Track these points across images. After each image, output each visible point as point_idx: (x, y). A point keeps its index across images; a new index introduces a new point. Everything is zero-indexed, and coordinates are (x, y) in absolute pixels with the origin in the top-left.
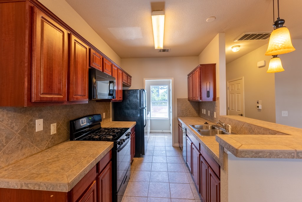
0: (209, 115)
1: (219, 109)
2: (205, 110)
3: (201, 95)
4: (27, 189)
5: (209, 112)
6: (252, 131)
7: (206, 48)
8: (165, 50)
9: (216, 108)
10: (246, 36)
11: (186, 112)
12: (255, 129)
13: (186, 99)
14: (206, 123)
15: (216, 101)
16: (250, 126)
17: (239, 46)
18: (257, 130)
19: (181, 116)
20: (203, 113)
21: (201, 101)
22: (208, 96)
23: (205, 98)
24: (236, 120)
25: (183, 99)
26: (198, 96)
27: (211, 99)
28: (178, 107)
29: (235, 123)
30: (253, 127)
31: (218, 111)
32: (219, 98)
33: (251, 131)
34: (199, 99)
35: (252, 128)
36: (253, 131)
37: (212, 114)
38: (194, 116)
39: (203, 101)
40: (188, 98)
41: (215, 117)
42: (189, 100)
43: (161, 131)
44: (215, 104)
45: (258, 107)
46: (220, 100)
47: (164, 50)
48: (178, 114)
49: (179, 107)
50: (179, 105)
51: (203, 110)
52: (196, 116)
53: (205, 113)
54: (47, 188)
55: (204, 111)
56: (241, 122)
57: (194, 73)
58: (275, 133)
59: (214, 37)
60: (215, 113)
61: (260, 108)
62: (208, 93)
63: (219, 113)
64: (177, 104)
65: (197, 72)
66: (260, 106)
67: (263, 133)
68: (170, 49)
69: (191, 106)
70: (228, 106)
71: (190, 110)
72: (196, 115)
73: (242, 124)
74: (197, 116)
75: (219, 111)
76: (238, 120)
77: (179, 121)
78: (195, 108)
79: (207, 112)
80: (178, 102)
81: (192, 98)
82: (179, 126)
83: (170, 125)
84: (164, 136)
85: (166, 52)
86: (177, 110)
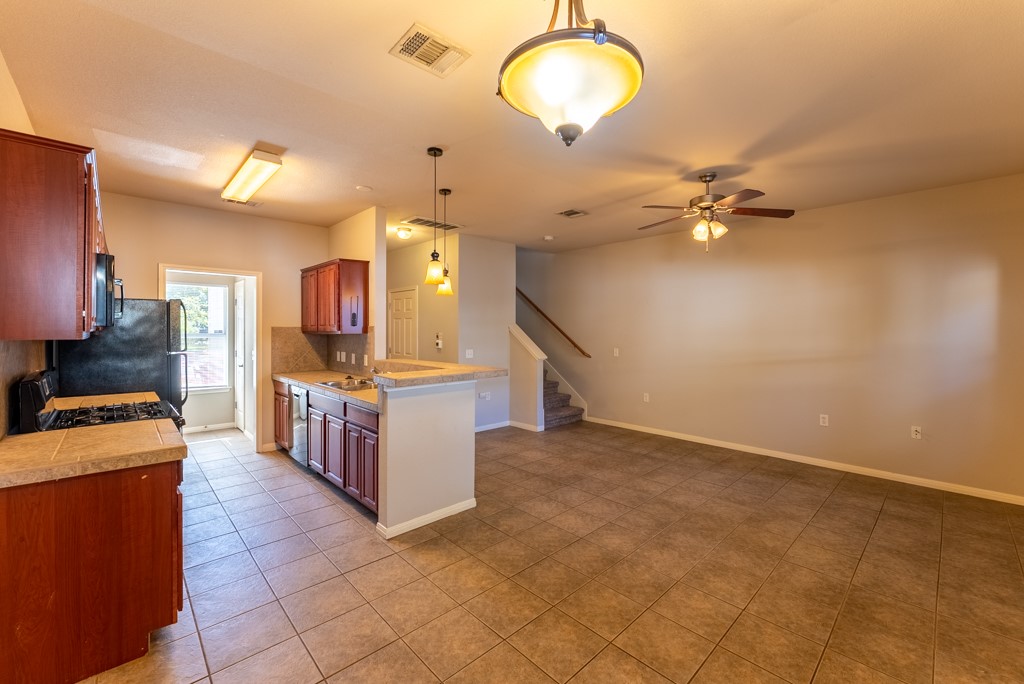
0: (353, 362)
1: (374, 349)
2: (344, 354)
3: (339, 321)
4: (98, 471)
5: (353, 355)
7: (347, 220)
9: (367, 346)
10: (420, 220)
11: (296, 360)
13: (295, 328)
14: (350, 377)
15: (369, 334)
17: (410, 230)
20: (338, 360)
21: (339, 332)
22: (354, 323)
23: (347, 328)
25: (287, 328)
26: (332, 322)
27: (358, 329)
28: (273, 349)
31: (372, 352)
32: (373, 328)
34: (335, 329)
37: (360, 360)
38: (314, 371)
39: (344, 333)
40: (300, 326)
41: (366, 364)
42: (304, 332)
43: (199, 429)
44: (366, 338)
45: (437, 344)
46: (376, 330)
48: (273, 368)
49: (277, 349)
50: (277, 345)
51: (338, 353)
52: (321, 370)
53: (344, 360)
54: (144, 461)
55: (341, 356)
57: (321, 269)
59: (366, 209)
60: (366, 357)
61: (440, 346)
62: (354, 316)
63: (375, 356)
64: (272, 342)
65: (332, 273)
66: (440, 342)
68: (262, 203)
69: (309, 345)
70: (390, 345)
71: (305, 357)
72: (322, 366)
74: (323, 370)
75: (376, 352)
77: (277, 384)
78: (318, 352)
79: (348, 357)
80: (273, 336)
81: (315, 328)
82: (278, 396)
83: (235, 405)
84: (218, 439)
85: (246, 205)
86: (272, 357)
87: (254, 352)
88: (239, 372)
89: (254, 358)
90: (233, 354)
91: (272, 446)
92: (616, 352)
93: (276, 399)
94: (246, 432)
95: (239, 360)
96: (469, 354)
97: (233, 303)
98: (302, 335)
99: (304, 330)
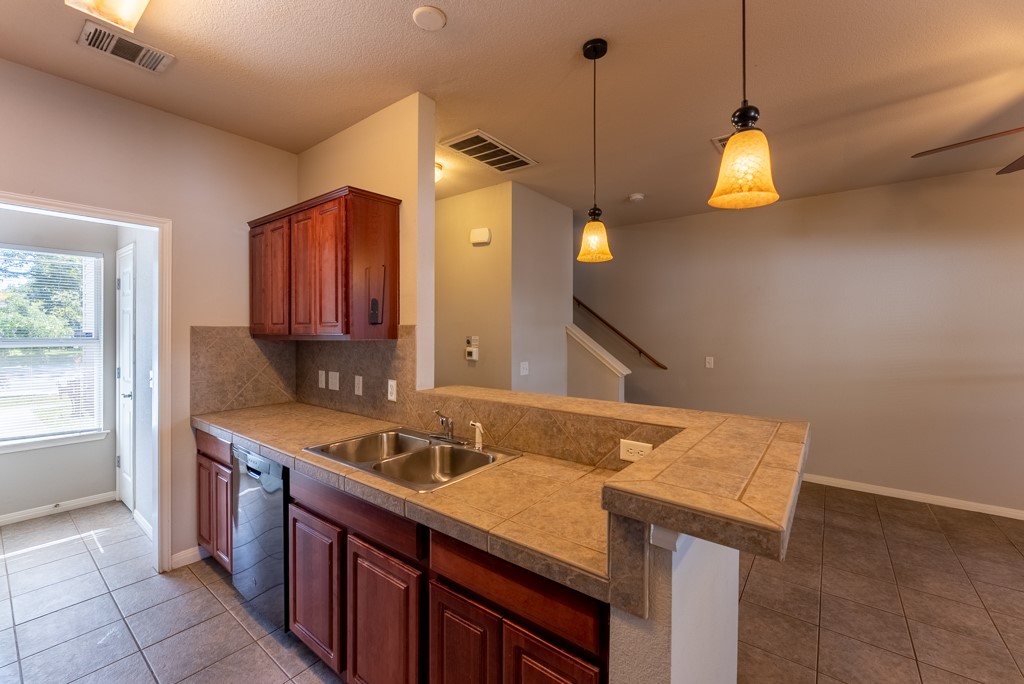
0: (359, 391)
1: (414, 369)
2: (334, 375)
3: (346, 315)
5: (359, 380)
6: (555, 430)
7: (344, 132)
8: (140, 49)
9: (397, 363)
10: (477, 139)
11: (240, 387)
12: (565, 424)
13: (238, 328)
15: (400, 341)
16: (550, 417)
18: (573, 425)
19: (214, 413)
20: (322, 385)
21: (348, 338)
23: (360, 327)
24: (494, 403)
25: (225, 329)
28: (193, 367)
29: (490, 411)
30: (560, 418)
31: (409, 377)
32: (412, 328)
33: (550, 433)
34: (336, 330)
35: (555, 422)
36: (560, 431)
37: (376, 391)
38: (273, 404)
40: (242, 319)
41: (392, 396)
42: (254, 336)
43: (47, 509)
44: (393, 348)
45: (470, 354)
46: (419, 333)
47: (126, 49)
48: (194, 405)
49: (203, 368)
50: (202, 359)
51: (322, 374)
52: (286, 403)
53: (335, 386)
55: (329, 380)
56: (514, 406)
57: (301, 216)
58: (632, 426)
59: (396, 101)
60: (392, 384)
61: (475, 356)
62: (375, 306)
63: (413, 381)
64: (192, 354)
66: (474, 350)
67: (594, 432)
68: (175, 60)
69: (264, 359)
71: (257, 380)
72: (286, 395)
73: (519, 413)
74: (288, 403)
75: (414, 375)
76: (498, 403)
77: (200, 436)
78: (280, 370)
79: (346, 382)
80: (194, 343)
81: (283, 328)
82: (204, 461)
83: (116, 462)
84: (78, 536)
85: (136, 64)
86: (192, 384)
87: (154, 374)
88: (125, 407)
89: (154, 385)
90: (112, 372)
91: (191, 554)
92: (710, 362)
93: (200, 466)
94: (137, 514)
95: (125, 385)
96: (524, 369)
97: (112, 285)
98: (250, 342)
99: (257, 332)
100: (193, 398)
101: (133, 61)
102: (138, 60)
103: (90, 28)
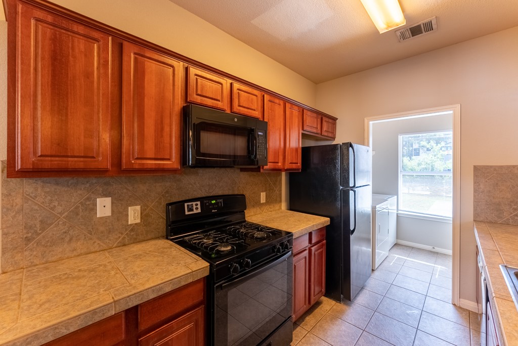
8: (420, 26)
19: (491, 222)
25: (501, 167)
47: (415, 31)
48: (476, 214)
49: (483, 192)
50: (482, 186)
64: (474, 182)
68: (436, 18)
84: (433, 265)
85: (424, 33)
86: (474, 201)
100: (475, 210)
101: (422, 33)
102: (423, 31)
103: (398, 33)
